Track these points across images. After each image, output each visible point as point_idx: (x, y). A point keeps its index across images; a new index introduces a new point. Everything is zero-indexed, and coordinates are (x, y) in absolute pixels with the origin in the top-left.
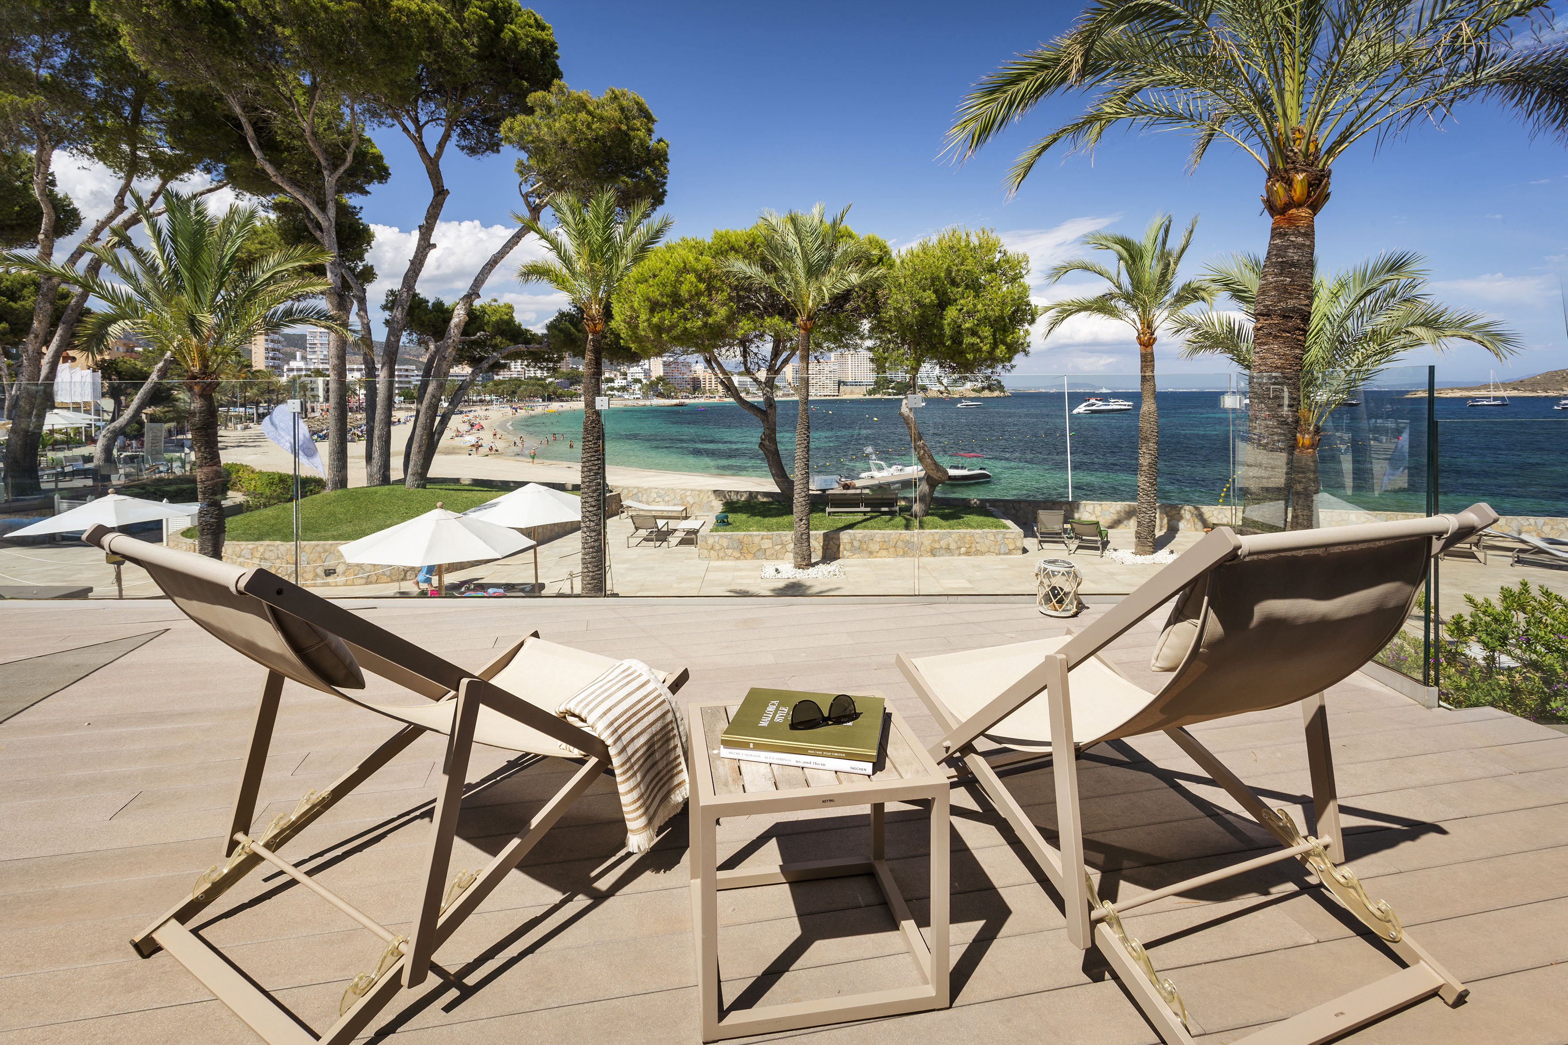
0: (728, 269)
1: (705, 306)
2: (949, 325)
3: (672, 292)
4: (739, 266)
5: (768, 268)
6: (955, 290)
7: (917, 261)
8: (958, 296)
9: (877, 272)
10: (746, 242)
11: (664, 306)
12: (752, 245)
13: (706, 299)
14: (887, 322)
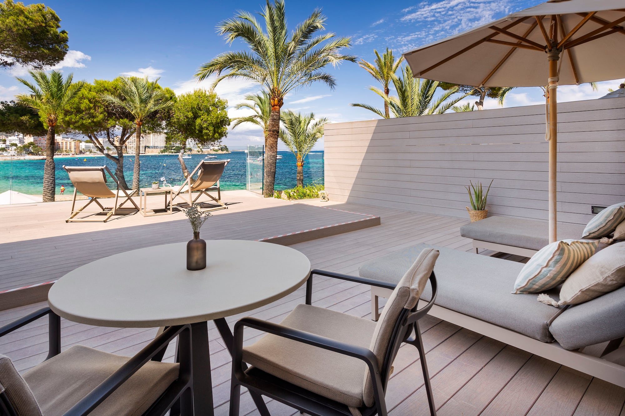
0: (104, 98)
1: (93, 113)
2: (198, 125)
3: (76, 107)
4: (110, 98)
5: (123, 99)
6: (200, 112)
7: (186, 101)
8: (201, 115)
9: (170, 103)
10: (112, 87)
11: (71, 113)
12: (115, 88)
13: (94, 111)
14: (173, 123)
